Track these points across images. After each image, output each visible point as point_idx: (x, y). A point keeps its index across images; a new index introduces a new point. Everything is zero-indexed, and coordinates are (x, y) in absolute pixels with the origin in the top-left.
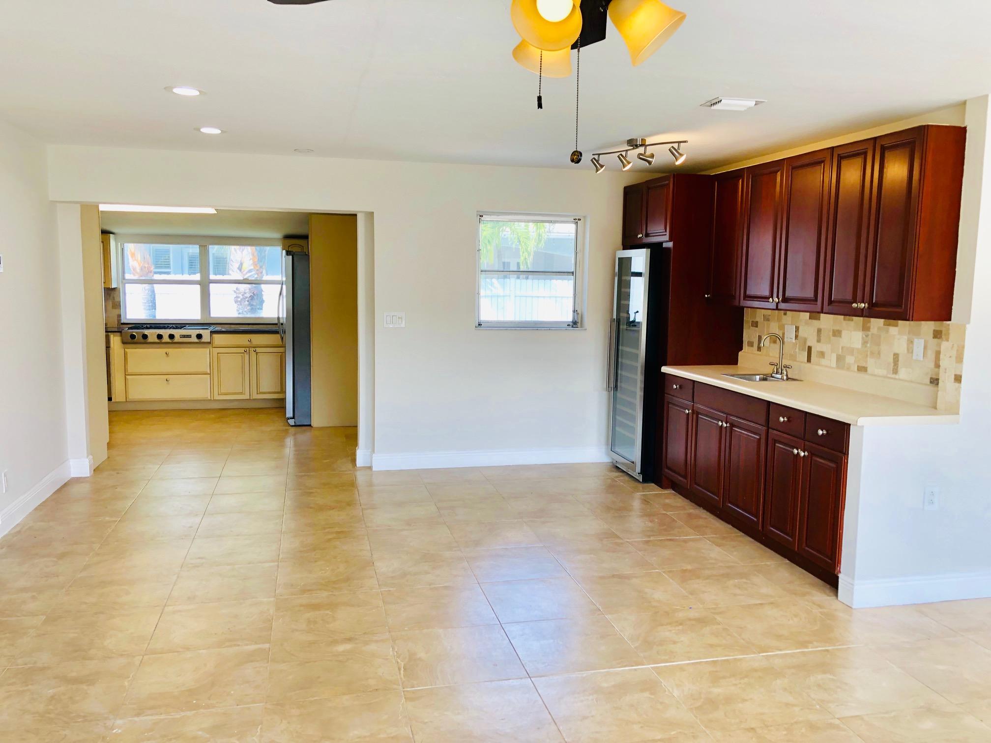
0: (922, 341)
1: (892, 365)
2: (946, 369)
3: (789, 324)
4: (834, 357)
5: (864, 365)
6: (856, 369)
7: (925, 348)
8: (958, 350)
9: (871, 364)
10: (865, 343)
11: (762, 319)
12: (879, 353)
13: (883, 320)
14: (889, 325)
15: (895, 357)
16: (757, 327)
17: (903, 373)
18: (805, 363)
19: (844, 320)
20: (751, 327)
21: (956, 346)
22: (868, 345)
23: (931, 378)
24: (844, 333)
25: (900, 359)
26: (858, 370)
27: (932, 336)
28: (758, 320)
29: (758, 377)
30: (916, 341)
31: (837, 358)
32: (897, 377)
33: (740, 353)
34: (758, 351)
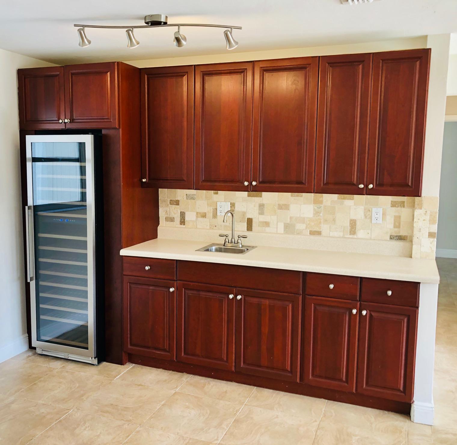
0: (381, 211)
1: (349, 228)
2: (420, 229)
3: (223, 202)
4: (281, 226)
5: (316, 229)
6: (309, 233)
7: (384, 214)
8: (431, 215)
9: (325, 229)
10: (317, 213)
11: (185, 199)
12: (334, 220)
13: (337, 195)
14: (344, 199)
15: (351, 222)
16: (178, 204)
17: (361, 234)
18: (246, 231)
19: (292, 196)
20: (169, 205)
21: (428, 212)
22: (321, 215)
23: (391, 236)
24: (292, 207)
25: (358, 223)
26: (310, 234)
27: (390, 205)
28: (178, 199)
29: (214, 248)
30: (374, 210)
31: (284, 226)
32: (355, 236)
33: (159, 228)
34: (181, 224)
